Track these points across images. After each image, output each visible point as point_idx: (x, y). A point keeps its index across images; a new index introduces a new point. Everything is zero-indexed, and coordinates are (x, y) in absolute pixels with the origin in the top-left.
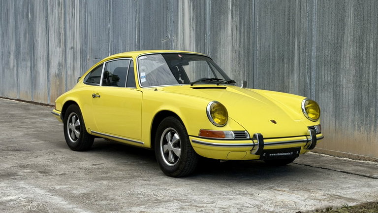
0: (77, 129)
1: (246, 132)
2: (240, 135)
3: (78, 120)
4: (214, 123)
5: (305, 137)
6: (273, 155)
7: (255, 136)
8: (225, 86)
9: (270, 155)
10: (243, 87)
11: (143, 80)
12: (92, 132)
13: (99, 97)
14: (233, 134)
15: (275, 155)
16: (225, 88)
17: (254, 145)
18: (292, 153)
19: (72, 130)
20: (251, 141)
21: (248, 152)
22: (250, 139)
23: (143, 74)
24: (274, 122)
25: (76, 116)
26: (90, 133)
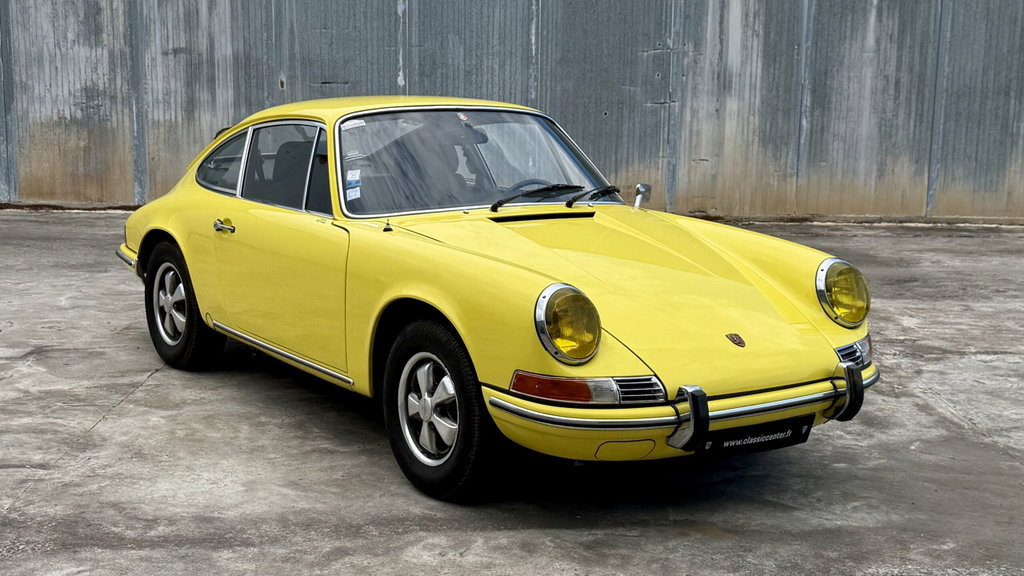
0: (178, 310)
1: (654, 380)
2: (638, 391)
3: (181, 285)
4: (556, 354)
5: (827, 385)
6: (732, 443)
7: (681, 392)
8: (590, 210)
9: (726, 444)
10: (641, 206)
11: (354, 194)
12: (215, 325)
13: (233, 231)
14: (615, 387)
15: (739, 443)
16: (591, 215)
17: (679, 422)
18: (789, 432)
19: (166, 310)
20: (669, 409)
21: (661, 443)
22: (667, 403)
23: (354, 175)
24: (737, 341)
25: (175, 273)
26: (211, 325)
